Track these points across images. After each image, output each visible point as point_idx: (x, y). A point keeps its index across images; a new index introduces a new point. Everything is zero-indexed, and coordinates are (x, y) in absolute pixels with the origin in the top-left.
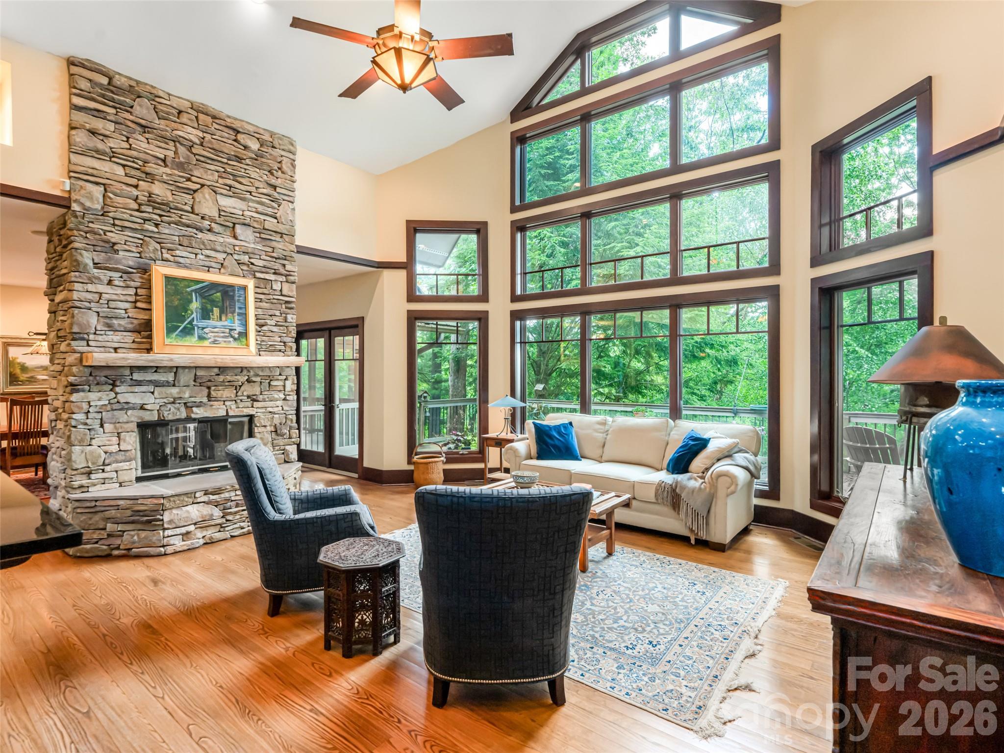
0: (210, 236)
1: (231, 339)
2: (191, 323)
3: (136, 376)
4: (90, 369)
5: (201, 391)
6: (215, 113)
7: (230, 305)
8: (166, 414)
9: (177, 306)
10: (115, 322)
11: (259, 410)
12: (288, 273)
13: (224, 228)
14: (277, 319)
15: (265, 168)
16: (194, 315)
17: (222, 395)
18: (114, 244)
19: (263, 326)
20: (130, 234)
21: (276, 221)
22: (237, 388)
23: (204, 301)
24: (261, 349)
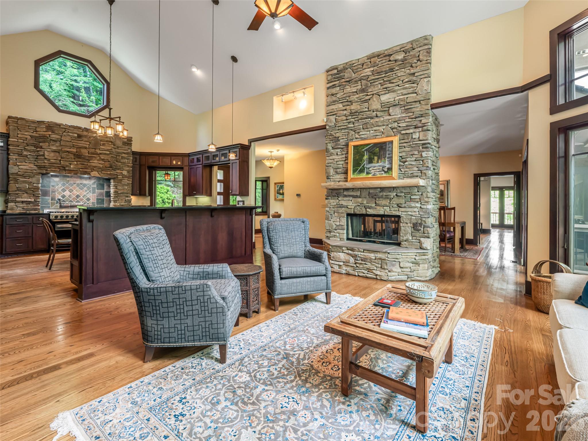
0: (377, 119)
1: (383, 172)
2: (363, 166)
3: (345, 193)
4: (331, 190)
5: (372, 200)
6: (378, 53)
7: (383, 153)
8: (356, 210)
9: (357, 160)
10: (338, 170)
11: (403, 213)
12: (423, 125)
13: (384, 112)
14: (416, 156)
15: (407, 66)
16: (365, 162)
17: (382, 203)
18: (338, 137)
19: (405, 162)
20: (343, 131)
21: (416, 94)
22: (391, 199)
23: (370, 154)
24: (405, 176)
